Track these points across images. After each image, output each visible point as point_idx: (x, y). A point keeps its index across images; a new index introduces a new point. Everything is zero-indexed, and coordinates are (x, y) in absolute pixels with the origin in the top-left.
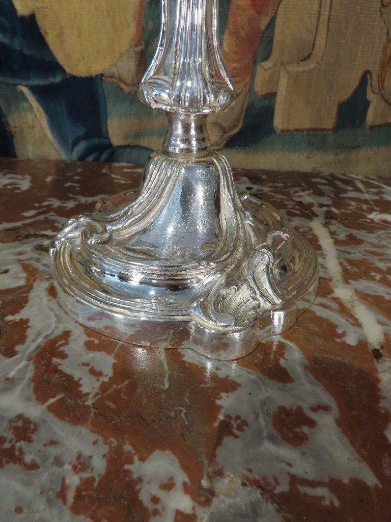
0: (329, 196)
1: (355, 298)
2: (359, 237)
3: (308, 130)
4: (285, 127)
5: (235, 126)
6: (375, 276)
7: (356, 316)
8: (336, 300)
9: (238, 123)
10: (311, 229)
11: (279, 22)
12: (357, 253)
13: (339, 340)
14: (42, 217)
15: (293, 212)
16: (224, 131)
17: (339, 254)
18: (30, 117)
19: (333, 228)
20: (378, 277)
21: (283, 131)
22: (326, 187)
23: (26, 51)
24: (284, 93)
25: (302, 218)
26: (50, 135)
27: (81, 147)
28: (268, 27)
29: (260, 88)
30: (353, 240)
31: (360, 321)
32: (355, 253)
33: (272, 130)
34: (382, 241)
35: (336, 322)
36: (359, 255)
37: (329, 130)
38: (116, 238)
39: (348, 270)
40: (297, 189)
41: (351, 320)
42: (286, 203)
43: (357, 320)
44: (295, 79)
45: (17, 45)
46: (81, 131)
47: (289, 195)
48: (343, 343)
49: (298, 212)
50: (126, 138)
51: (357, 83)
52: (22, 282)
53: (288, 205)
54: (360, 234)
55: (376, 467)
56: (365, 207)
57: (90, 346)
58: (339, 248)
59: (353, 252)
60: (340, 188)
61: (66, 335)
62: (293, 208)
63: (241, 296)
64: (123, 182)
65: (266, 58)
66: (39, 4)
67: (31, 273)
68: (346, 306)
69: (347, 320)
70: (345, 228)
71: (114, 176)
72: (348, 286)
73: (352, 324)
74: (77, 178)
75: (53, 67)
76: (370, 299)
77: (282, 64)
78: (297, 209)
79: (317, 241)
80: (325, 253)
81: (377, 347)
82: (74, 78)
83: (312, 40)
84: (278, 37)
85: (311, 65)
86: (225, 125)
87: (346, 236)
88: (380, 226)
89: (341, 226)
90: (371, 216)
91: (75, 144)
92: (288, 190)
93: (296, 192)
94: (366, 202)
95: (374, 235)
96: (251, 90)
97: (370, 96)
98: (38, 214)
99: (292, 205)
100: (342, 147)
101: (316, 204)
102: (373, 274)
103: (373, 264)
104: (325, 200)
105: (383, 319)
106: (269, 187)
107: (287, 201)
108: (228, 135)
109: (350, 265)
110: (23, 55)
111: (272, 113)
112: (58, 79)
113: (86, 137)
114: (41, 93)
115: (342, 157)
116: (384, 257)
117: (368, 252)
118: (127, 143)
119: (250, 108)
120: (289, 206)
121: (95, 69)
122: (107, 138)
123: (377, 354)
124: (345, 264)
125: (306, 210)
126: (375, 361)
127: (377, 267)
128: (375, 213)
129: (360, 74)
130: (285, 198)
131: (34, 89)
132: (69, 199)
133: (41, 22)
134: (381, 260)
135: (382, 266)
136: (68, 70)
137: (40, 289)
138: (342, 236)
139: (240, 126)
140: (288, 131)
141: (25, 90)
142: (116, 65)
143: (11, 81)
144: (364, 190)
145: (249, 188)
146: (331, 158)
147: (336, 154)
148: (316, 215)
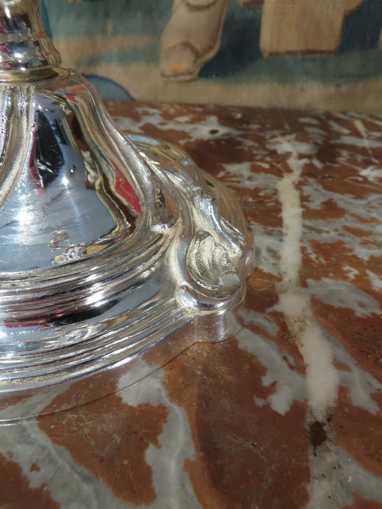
0: (315, 143)
1: (309, 313)
2: (341, 205)
4: (274, 49)
5: (210, 48)
6: (349, 272)
7: (302, 350)
8: (279, 317)
9: (215, 42)
10: (276, 192)
12: (330, 232)
13: (259, 402)
15: (260, 167)
16: (197, 55)
17: (304, 233)
19: (307, 190)
20: (353, 273)
21: (272, 54)
22: (316, 130)
25: (269, 175)
30: (331, 210)
31: (306, 360)
32: (328, 232)
34: (372, 212)
35: (265, 363)
36: (333, 234)
37: (329, 52)
39: (311, 261)
40: (276, 132)
41: (291, 359)
42: (255, 152)
43: (300, 357)
47: (261, 141)
48: (267, 407)
49: (266, 166)
53: (256, 155)
54: (343, 200)
56: (360, 158)
58: (308, 223)
59: (326, 229)
60: (333, 132)
62: (262, 160)
68: (290, 328)
69: (285, 358)
70: (324, 191)
72: (304, 290)
73: (291, 367)
76: (331, 316)
78: (266, 162)
79: (280, 211)
80: (284, 230)
81: (321, 418)
86: (198, 46)
87: (323, 203)
88: (374, 188)
89: (320, 187)
90: (365, 172)
92: (262, 134)
93: (274, 136)
94: (363, 151)
95: (363, 202)
99: (261, 155)
101: (295, 154)
102: (346, 268)
103: (351, 250)
105: (344, 356)
106: (242, 129)
107: (257, 149)
108: (203, 60)
109: (316, 252)
115: (345, 88)
116: (370, 239)
117: (347, 229)
119: (229, 22)
120: (257, 158)
123: (318, 435)
124: (310, 250)
125: (278, 162)
126: (311, 450)
127: (355, 257)
128: (371, 167)
130: (256, 145)
134: (364, 243)
135: (363, 253)
138: (316, 204)
139: (217, 48)
144: (364, 135)
145: (213, 132)
146: (331, 90)
147: (338, 86)
148: (289, 170)
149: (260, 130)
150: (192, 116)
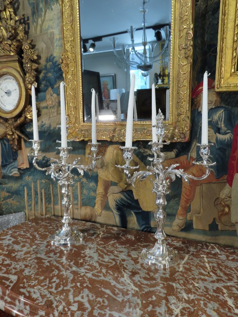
0: (197, 249)
3: (202, 230)
4: (196, 228)
5: (183, 226)
8: (179, 266)
10: (185, 256)
11: (192, 205)
12: (189, 261)
14: (138, 247)
16: (180, 227)
17: (186, 261)
18: (132, 218)
22: (200, 247)
23: (135, 205)
24: (195, 220)
26: (136, 223)
27: (143, 226)
28: (189, 206)
29: (188, 218)
30: (192, 259)
33: (193, 229)
37: (207, 230)
38: (150, 253)
39: (185, 263)
40: (191, 247)
44: (197, 218)
45: (133, 204)
46: (144, 223)
49: (186, 252)
50: (155, 226)
51: (212, 220)
52: (137, 257)
54: (194, 258)
55: (170, 277)
56: (203, 253)
57: (146, 265)
61: (143, 263)
63: (164, 262)
64: (152, 240)
65: (190, 212)
66: (139, 198)
67: (138, 256)
71: (151, 238)
72: (183, 265)
74: (143, 237)
75: (140, 209)
77: (193, 214)
79: (184, 258)
82: (144, 211)
83: (199, 210)
84: (192, 208)
85: (200, 215)
86: (180, 226)
89: (192, 256)
90: (202, 255)
91: (142, 226)
94: (205, 252)
96: (186, 218)
97: (217, 223)
98: (137, 246)
100: (212, 235)
101: (192, 251)
102: (189, 264)
104: (195, 250)
107: (186, 249)
108: (181, 228)
110: (134, 206)
111: (193, 224)
112: (141, 211)
113: (145, 224)
114: (136, 214)
115: (213, 238)
118: (155, 227)
119: (186, 223)
121: (149, 210)
122: (150, 225)
123: (179, 272)
129: (213, 218)
131: (135, 213)
132: (142, 243)
133: (139, 201)
136: (143, 210)
137: (140, 258)
138: (190, 258)
139: (184, 226)
140: (197, 229)
141: (132, 212)
142: (154, 210)
143: (130, 210)
144: (209, 249)
145: (180, 245)
146: (210, 238)
147: (211, 237)
148: (189, 253)
149: (189, 246)
150: (177, 241)
